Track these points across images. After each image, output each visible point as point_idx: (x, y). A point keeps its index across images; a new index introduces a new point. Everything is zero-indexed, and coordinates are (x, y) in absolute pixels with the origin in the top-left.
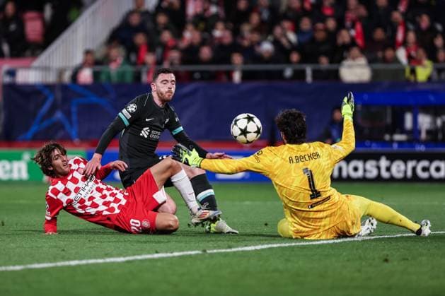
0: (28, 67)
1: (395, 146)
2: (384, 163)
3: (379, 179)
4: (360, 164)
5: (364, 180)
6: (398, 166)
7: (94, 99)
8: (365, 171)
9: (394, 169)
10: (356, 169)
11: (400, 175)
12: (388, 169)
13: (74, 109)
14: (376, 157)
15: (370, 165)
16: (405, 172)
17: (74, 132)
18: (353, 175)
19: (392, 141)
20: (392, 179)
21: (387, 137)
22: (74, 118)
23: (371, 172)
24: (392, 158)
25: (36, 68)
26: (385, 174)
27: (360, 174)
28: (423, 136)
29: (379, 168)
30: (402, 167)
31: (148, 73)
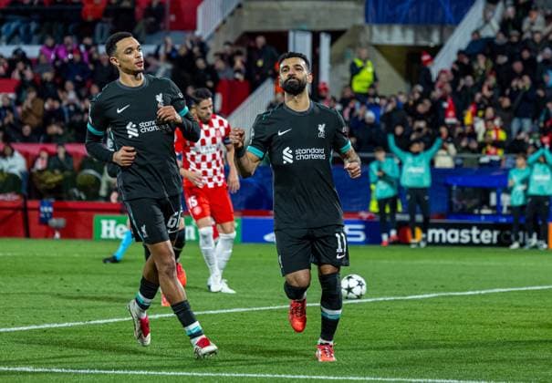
1: (483, 218)
2: (475, 231)
3: (471, 244)
4: (456, 232)
5: (459, 244)
6: (486, 234)
8: (460, 237)
9: (483, 236)
10: (453, 236)
11: (488, 241)
12: (478, 236)
14: (469, 227)
15: (464, 232)
16: (492, 239)
18: (451, 240)
19: (480, 215)
20: (481, 245)
21: (476, 211)
23: (464, 238)
24: (481, 227)
26: (476, 240)
27: (456, 240)
28: (505, 211)
29: (471, 235)
30: (490, 235)
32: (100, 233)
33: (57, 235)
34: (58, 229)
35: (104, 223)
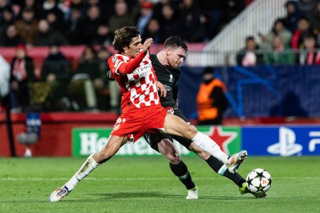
0: (201, 52)
7: (258, 80)
13: (240, 89)
17: (240, 110)
22: (240, 96)
25: (208, 52)
31: (308, 55)
32: (80, 148)
33: (28, 152)
34: (28, 145)
35: (84, 136)
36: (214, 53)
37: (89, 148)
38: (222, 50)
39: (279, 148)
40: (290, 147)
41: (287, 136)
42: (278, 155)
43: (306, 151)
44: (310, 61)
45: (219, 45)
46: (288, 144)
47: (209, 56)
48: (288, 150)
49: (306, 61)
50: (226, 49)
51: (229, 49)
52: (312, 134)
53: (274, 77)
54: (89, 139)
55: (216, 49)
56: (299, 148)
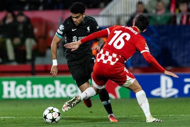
25: (103, 16)
31: (182, 17)
35: (5, 84)
36: (109, 16)
37: (9, 93)
38: (115, 14)
39: (160, 92)
40: (168, 91)
41: (166, 82)
42: (159, 97)
43: (181, 94)
44: (184, 22)
45: (112, 10)
46: (167, 88)
47: (104, 18)
48: (167, 93)
49: (181, 22)
50: (117, 13)
51: (120, 13)
52: (186, 80)
53: (156, 35)
54: (9, 86)
55: (110, 13)
56: (175, 92)
